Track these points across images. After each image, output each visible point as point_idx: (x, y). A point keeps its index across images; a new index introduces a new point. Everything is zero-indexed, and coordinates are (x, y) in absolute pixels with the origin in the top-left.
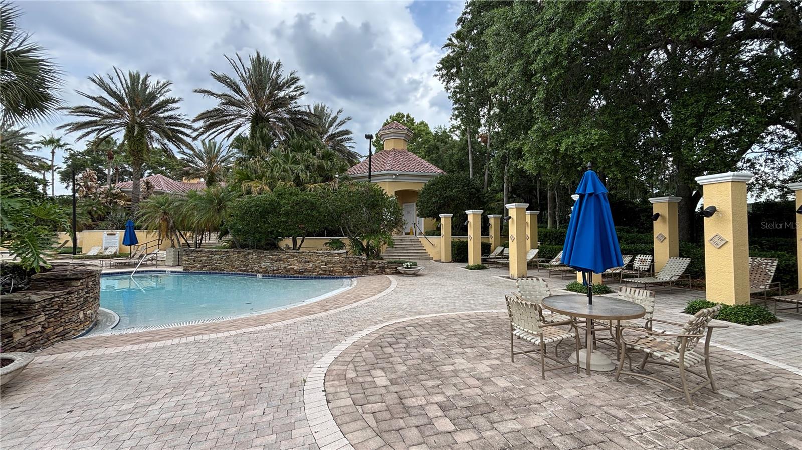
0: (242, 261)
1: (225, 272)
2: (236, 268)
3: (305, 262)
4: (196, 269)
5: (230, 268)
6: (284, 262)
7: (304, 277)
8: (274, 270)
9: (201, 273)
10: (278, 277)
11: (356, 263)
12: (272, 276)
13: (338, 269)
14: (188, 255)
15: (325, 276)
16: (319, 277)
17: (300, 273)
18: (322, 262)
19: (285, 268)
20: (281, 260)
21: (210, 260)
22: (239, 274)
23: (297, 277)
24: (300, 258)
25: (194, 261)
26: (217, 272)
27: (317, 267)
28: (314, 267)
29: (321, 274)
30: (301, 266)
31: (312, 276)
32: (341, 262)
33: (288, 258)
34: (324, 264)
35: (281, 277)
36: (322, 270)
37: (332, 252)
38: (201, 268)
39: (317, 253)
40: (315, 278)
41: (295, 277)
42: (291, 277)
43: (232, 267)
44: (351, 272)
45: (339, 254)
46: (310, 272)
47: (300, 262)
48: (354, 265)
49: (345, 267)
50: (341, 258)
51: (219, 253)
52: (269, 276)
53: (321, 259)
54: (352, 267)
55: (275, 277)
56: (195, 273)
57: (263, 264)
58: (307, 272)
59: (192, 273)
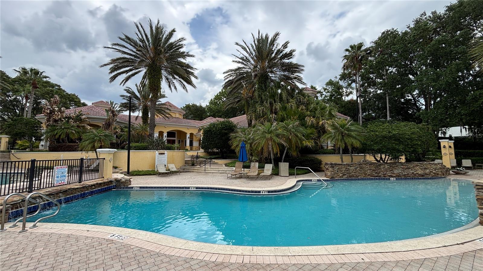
0: (373, 170)
1: (359, 178)
2: (369, 175)
4: (339, 177)
5: (364, 176)
6: (412, 170)
7: (425, 178)
8: (405, 175)
9: (342, 180)
10: (408, 179)
12: (404, 179)
13: (440, 173)
14: (333, 167)
15: (435, 177)
17: (422, 176)
18: (433, 169)
19: (413, 173)
20: (409, 168)
21: (348, 170)
22: (372, 179)
23: (421, 179)
24: (421, 166)
25: (337, 172)
26: (353, 178)
27: (431, 172)
28: (429, 172)
31: (429, 177)
35: (410, 179)
36: (434, 174)
38: (342, 176)
40: (431, 178)
41: (419, 179)
42: (417, 179)
43: (366, 174)
44: (444, 174)
46: (428, 175)
47: (422, 169)
50: (440, 166)
51: (355, 165)
52: (402, 179)
53: (432, 167)
54: (444, 171)
55: (406, 179)
56: (338, 180)
57: (396, 172)
59: (336, 180)
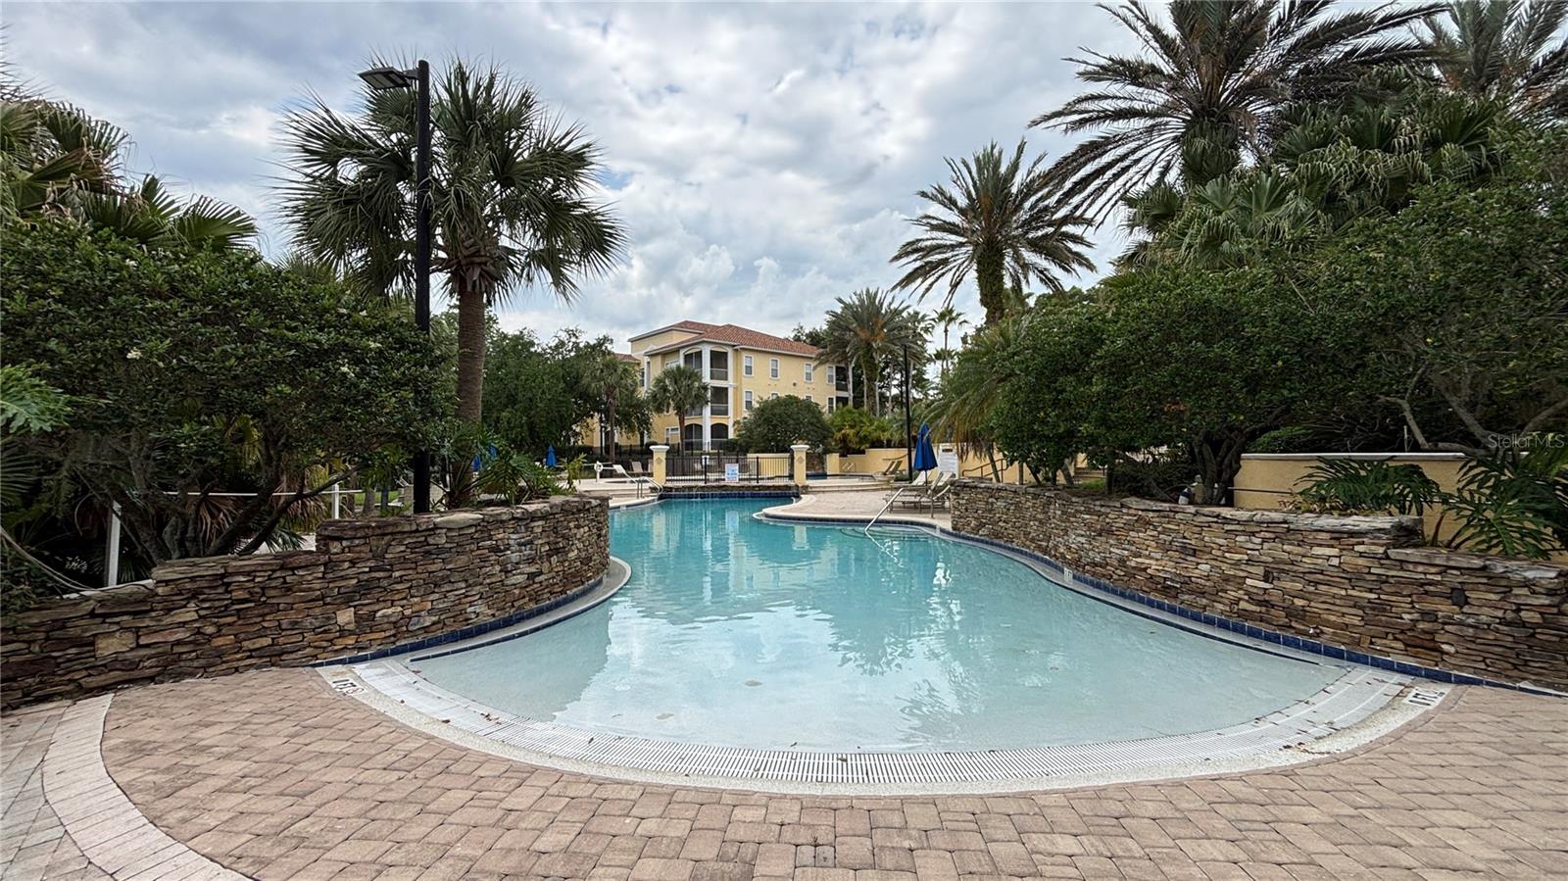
0: (1040, 522)
1: (1014, 545)
2: (1033, 540)
3: (1184, 550)
4: (970, 529)
5: (1023, 538)
6: (1119, 542)
7: (1183, 614)
8: (1096, 564)
9: (977, 540)
10: (1107, 589)
11: (1459, 597)
12: (1091, 583)
13: (1337, 610)
15: (1264, 628)
16: (1235, 624)
17: (1166, 590)
18: (1249, 562)
19: (1122, 561)
20: (1110, 533)
23: (1159, 607)
26: (1002, 543)
27: (1227, 579)
28: (1215, 576)
29: (1245, 615)
30: (1170, 566)
31: (1212, 614)
32: (1354, 578)
33: (1130, 527)
34: (1260, 571)
35: (1113, 592)
36: (1251, 600)
37: (1306, 520)
38: (978, 529)
39: (1227, 521)
40: (1223, 625)
41: (1150, 604)
42: (1140, 601)
43: (1027, 535)
44: (1421, 643)
45: (1338, 536)
46: (1203, 594)
47: (1166, 548)
48: (1444, 608)
49: (1380, 607)
50: (1347, 558)
52: (1086, 581)
53: (1241, 550)
54: (1429, 616)
56: (968, 538)
57: (1073, 539)
58: (1192, 592)
59: (963, 537)
